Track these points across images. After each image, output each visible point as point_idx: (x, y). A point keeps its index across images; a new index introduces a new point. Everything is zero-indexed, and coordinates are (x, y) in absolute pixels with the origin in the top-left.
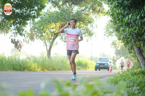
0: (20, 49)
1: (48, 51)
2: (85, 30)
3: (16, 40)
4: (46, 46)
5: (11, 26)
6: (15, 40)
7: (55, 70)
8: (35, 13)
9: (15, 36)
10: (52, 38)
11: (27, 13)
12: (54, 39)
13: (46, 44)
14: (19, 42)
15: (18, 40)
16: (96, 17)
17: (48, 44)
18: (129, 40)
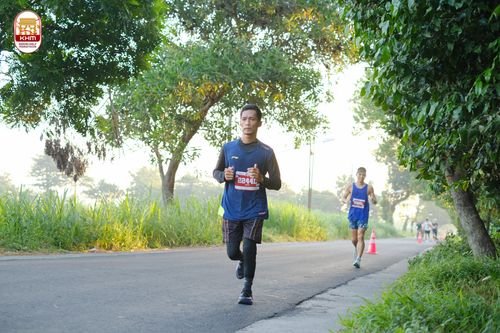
1: (167, 179)
3: (63, 145)
4: (160, 161)
5: (47, 100)
8: (127, 60)
10: (181, 134)
13: (159, 156)
14: (72, 152)
15: (68, 145)
16: (327, 67)
18: (433, 168)
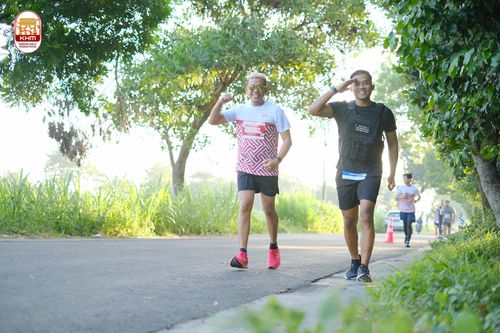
0: (78, 156)
1: (177, 167)
2: (303, 95)
3: (67, 129)
4: (171, 148)
5: (50, 79)
6: (61, 126)
7: (199, 233)
8: (132, 35)
9: (62, 115)
10: (192, 120)
11: (107, 35)
12: (197, 126)
13: (169, 143)
14: (76, 136)
15: (72, 128)
16: (342, 51)
17: (177, 142)
18: (461, 136)
